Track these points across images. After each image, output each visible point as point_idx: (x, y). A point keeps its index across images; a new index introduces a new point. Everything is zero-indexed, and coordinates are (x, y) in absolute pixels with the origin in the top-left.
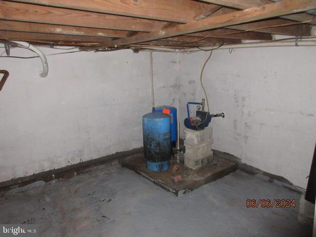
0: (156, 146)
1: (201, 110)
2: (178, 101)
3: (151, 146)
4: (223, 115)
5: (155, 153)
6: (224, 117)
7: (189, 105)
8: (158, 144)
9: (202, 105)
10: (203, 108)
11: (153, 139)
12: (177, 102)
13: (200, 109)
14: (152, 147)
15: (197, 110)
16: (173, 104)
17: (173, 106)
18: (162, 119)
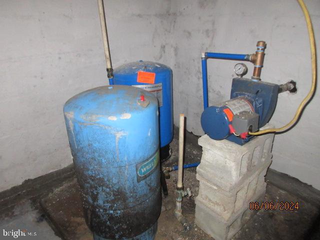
0: (113, 202)
1: (248, 76)
2: (172, 50)
3: (95, 198)
4: (292, 87)
5: (111, 218)
6: (294, 90)
7: (209, 60)
8: (120, 195)
9: (254, 62)
10: (258, 72)
11: (101, 182)
12: (170, 51)
13: (245, 73)
14: (100, 202)
15: (236, 77)
16: (161, 57)
17: (161, 62)
18: (127, 116)
